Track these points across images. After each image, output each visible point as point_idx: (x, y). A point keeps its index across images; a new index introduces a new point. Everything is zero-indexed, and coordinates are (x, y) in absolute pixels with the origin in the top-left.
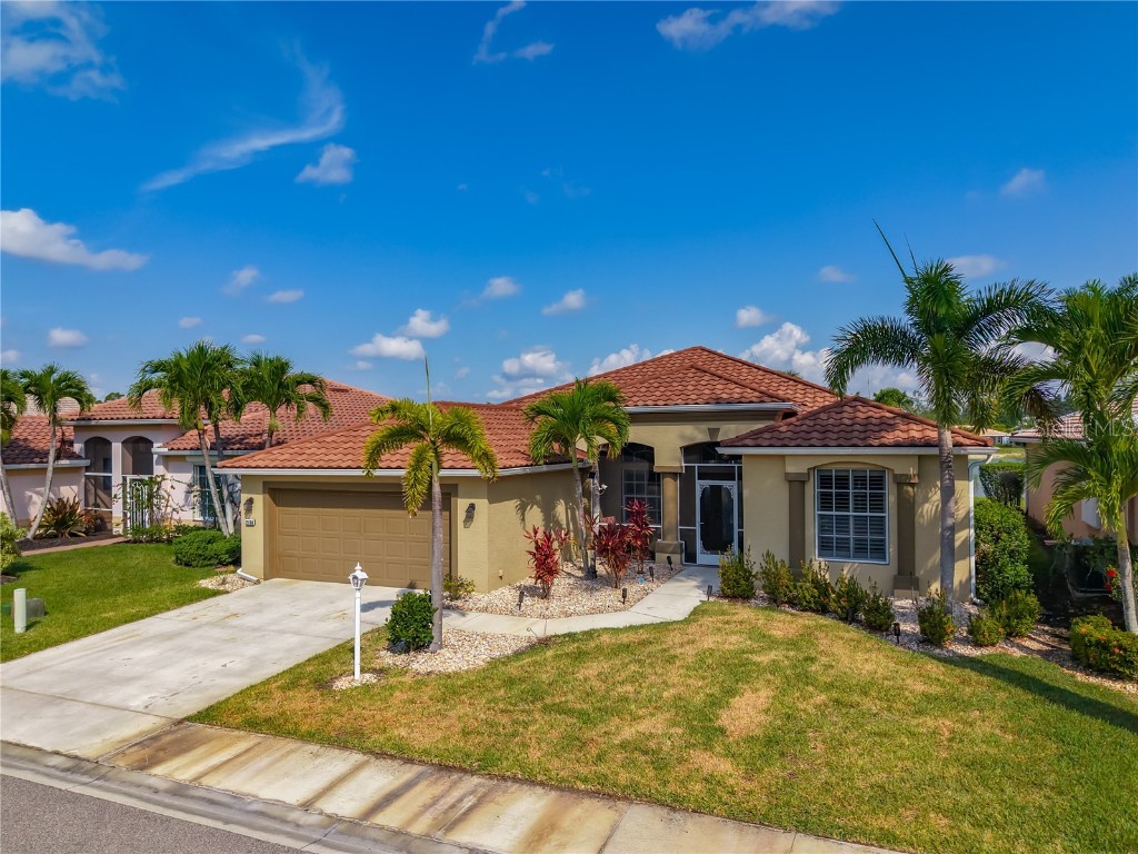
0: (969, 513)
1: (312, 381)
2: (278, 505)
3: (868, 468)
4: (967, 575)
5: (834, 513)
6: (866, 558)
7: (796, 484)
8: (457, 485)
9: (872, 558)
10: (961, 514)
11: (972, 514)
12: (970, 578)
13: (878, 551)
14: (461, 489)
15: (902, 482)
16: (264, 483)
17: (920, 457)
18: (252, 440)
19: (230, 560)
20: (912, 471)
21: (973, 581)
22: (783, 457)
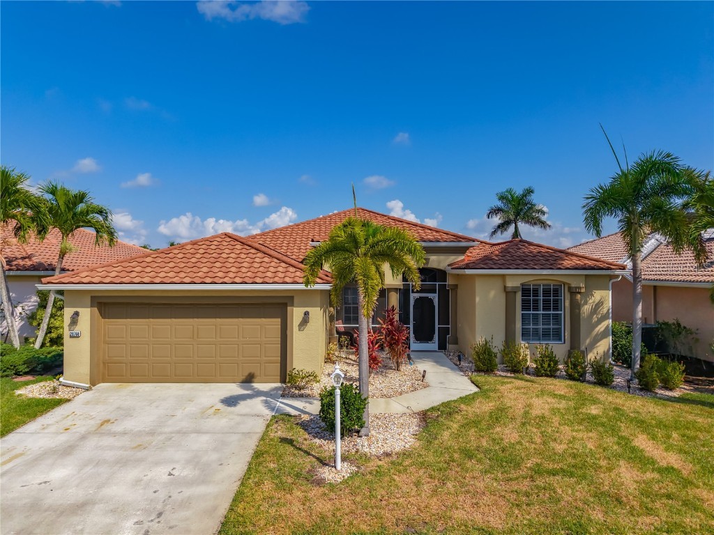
0: (609, 310)
1: (100, 212)
2: (104, 317)
3: (552, 283)
4: (607, 347)
5: (532, 312)
6: (550, 340)
7: (509, 294)
8: (292, 297)
9: (553, 340)
10: (605, 311)
11: (611, 311)
12: (609, 348)
13: (557, 336)
14: (296, 301)
15: (573, 292)
16: (91, 297)
17: (586, 276)
18: (21, 263)
19: (27, 370)
20: (582, 285)
21: (611, 351)
22: (503, 276)
